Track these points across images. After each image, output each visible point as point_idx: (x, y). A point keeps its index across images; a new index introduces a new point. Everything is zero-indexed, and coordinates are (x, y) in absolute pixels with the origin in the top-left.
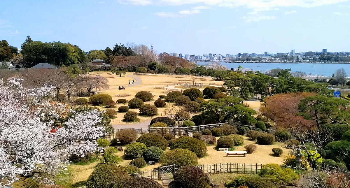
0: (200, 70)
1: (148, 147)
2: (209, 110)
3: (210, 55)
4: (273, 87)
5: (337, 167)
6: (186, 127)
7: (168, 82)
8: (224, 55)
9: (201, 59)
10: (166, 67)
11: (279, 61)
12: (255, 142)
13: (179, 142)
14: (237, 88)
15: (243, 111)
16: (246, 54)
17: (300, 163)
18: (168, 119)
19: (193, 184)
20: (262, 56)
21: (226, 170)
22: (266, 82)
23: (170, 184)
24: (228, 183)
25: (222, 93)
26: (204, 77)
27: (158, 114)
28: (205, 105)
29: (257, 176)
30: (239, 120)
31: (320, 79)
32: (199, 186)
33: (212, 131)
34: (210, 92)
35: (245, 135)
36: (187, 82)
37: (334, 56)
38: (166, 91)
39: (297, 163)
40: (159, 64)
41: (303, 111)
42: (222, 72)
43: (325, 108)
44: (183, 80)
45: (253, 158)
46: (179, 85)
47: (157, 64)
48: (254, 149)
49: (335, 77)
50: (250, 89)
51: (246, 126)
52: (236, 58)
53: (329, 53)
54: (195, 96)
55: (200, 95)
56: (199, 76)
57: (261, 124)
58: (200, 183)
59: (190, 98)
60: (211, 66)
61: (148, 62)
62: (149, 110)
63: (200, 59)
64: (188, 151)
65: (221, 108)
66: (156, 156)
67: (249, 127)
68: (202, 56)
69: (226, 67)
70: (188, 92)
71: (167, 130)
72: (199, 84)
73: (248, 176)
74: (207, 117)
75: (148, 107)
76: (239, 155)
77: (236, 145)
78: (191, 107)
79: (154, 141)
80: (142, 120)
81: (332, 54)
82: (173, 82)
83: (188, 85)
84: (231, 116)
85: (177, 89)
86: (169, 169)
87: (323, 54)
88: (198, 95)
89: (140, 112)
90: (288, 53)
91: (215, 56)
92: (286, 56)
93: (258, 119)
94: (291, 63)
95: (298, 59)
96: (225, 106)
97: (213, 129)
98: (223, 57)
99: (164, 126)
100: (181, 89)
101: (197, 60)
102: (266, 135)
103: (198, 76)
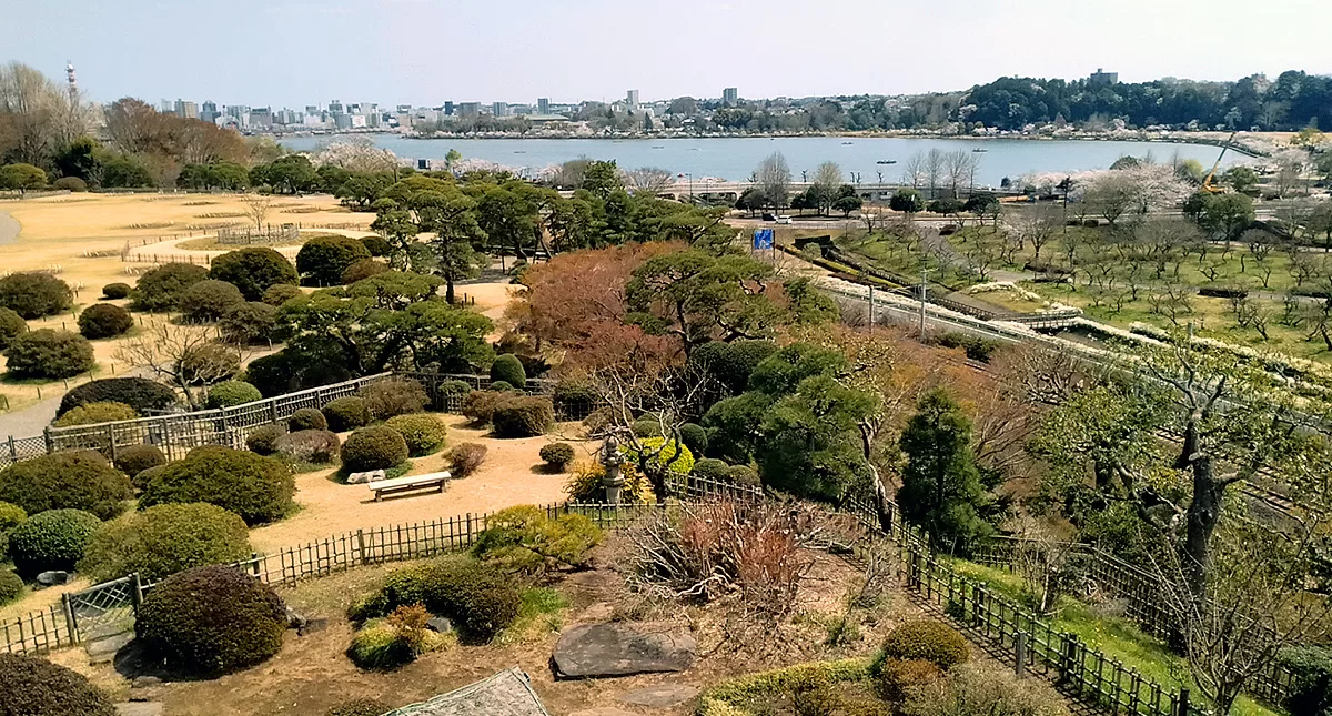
0: (289, 169)
1: (35, 512)
2: (315, 332)
3: (335, 107)
4: (555, 226)
5: (729, 480)
6: (217, 410)
7: (150, 226)
8: (392, 109)
9: (299, 126)
10: (141, 160)
11: (589, 132)
12: (486, 432)
13: (175, 474)
14: (424, 237)
15: (445, 325)
16: (471, 106)
17: (617, 486)
18: (139, 385)
19: (212, 637)
20: (530, 112)
21: (357, 554)
22: (532, 210)
23: (121, 653)
24: (360, 605)
25: (374, 259)
26: (309, 200)
27: (97, 368)
28: (294, 312)
29: (465, 558)
30: (435, 359)
31: (715, 191)
32: (240, 637)
33: (327, 413)
34: (324, 259)
35: (455, 409)
36: (235, 220)
37: (758, 113)
38: (139, 265)
39: (609, 486)
40: (108, 150)
41: (640, 309)
42: (378, 176)
43: (705, 293)
44: (218, 216)
45: (472, 492)
46: (199, 236)
47: (94, 150)
48: (478, 458)
49: (759, 185)
50: (473, 238)
51: (459, 378)
52: (435, 120)
53: (741, 103)
54: (263, 277)
55: (283, 272)
56: (287, 194)
57: (511, 364)
58: (241, 628)
59: (243, 288)
60: (335, 152)
61: (51, 141)
62: (53, 356)
63: (295, 125)
64: (203, 507)
65: (363, 321)
66: (67, 546)
67: (468, 380)
68: (301, 114)
69: (394, 154)
70: (229, 264)
71: (134, 429)
72: (287, 226)
73: (432, 564)
74: (308, 358)
75: (44, 344)
76: (422, 490)
77: (417, 451)
78: (246, 326)
79: (61, 487)
80: (20, 402)
81: (752, 106)
82: (170, 225)
83: (234, 235)
84: (403, 346)
85: (187, 253)
86: (114, 593)
87: (726, 105)
88: (276, 273)
89: (7, 365)
90: (616, 103)
91: (356, 110)
92: (610, 114)
93: (506, 346)
94: (626, 137)
95: (648, 124)
96: (377, 311)
97: (328, 405)
98: (386, 117)
99: (119, 415)
100: (206, 252)
101: (283, 127)
102: (523, 401)
103: (282, 193)
